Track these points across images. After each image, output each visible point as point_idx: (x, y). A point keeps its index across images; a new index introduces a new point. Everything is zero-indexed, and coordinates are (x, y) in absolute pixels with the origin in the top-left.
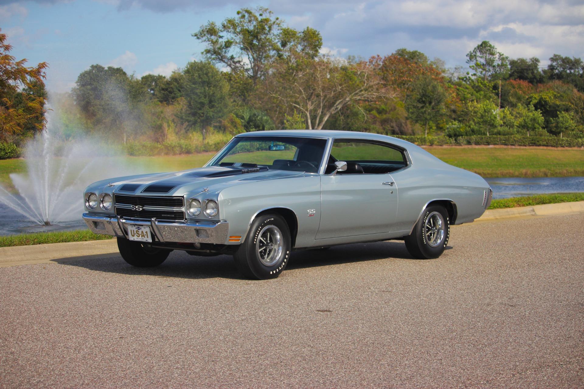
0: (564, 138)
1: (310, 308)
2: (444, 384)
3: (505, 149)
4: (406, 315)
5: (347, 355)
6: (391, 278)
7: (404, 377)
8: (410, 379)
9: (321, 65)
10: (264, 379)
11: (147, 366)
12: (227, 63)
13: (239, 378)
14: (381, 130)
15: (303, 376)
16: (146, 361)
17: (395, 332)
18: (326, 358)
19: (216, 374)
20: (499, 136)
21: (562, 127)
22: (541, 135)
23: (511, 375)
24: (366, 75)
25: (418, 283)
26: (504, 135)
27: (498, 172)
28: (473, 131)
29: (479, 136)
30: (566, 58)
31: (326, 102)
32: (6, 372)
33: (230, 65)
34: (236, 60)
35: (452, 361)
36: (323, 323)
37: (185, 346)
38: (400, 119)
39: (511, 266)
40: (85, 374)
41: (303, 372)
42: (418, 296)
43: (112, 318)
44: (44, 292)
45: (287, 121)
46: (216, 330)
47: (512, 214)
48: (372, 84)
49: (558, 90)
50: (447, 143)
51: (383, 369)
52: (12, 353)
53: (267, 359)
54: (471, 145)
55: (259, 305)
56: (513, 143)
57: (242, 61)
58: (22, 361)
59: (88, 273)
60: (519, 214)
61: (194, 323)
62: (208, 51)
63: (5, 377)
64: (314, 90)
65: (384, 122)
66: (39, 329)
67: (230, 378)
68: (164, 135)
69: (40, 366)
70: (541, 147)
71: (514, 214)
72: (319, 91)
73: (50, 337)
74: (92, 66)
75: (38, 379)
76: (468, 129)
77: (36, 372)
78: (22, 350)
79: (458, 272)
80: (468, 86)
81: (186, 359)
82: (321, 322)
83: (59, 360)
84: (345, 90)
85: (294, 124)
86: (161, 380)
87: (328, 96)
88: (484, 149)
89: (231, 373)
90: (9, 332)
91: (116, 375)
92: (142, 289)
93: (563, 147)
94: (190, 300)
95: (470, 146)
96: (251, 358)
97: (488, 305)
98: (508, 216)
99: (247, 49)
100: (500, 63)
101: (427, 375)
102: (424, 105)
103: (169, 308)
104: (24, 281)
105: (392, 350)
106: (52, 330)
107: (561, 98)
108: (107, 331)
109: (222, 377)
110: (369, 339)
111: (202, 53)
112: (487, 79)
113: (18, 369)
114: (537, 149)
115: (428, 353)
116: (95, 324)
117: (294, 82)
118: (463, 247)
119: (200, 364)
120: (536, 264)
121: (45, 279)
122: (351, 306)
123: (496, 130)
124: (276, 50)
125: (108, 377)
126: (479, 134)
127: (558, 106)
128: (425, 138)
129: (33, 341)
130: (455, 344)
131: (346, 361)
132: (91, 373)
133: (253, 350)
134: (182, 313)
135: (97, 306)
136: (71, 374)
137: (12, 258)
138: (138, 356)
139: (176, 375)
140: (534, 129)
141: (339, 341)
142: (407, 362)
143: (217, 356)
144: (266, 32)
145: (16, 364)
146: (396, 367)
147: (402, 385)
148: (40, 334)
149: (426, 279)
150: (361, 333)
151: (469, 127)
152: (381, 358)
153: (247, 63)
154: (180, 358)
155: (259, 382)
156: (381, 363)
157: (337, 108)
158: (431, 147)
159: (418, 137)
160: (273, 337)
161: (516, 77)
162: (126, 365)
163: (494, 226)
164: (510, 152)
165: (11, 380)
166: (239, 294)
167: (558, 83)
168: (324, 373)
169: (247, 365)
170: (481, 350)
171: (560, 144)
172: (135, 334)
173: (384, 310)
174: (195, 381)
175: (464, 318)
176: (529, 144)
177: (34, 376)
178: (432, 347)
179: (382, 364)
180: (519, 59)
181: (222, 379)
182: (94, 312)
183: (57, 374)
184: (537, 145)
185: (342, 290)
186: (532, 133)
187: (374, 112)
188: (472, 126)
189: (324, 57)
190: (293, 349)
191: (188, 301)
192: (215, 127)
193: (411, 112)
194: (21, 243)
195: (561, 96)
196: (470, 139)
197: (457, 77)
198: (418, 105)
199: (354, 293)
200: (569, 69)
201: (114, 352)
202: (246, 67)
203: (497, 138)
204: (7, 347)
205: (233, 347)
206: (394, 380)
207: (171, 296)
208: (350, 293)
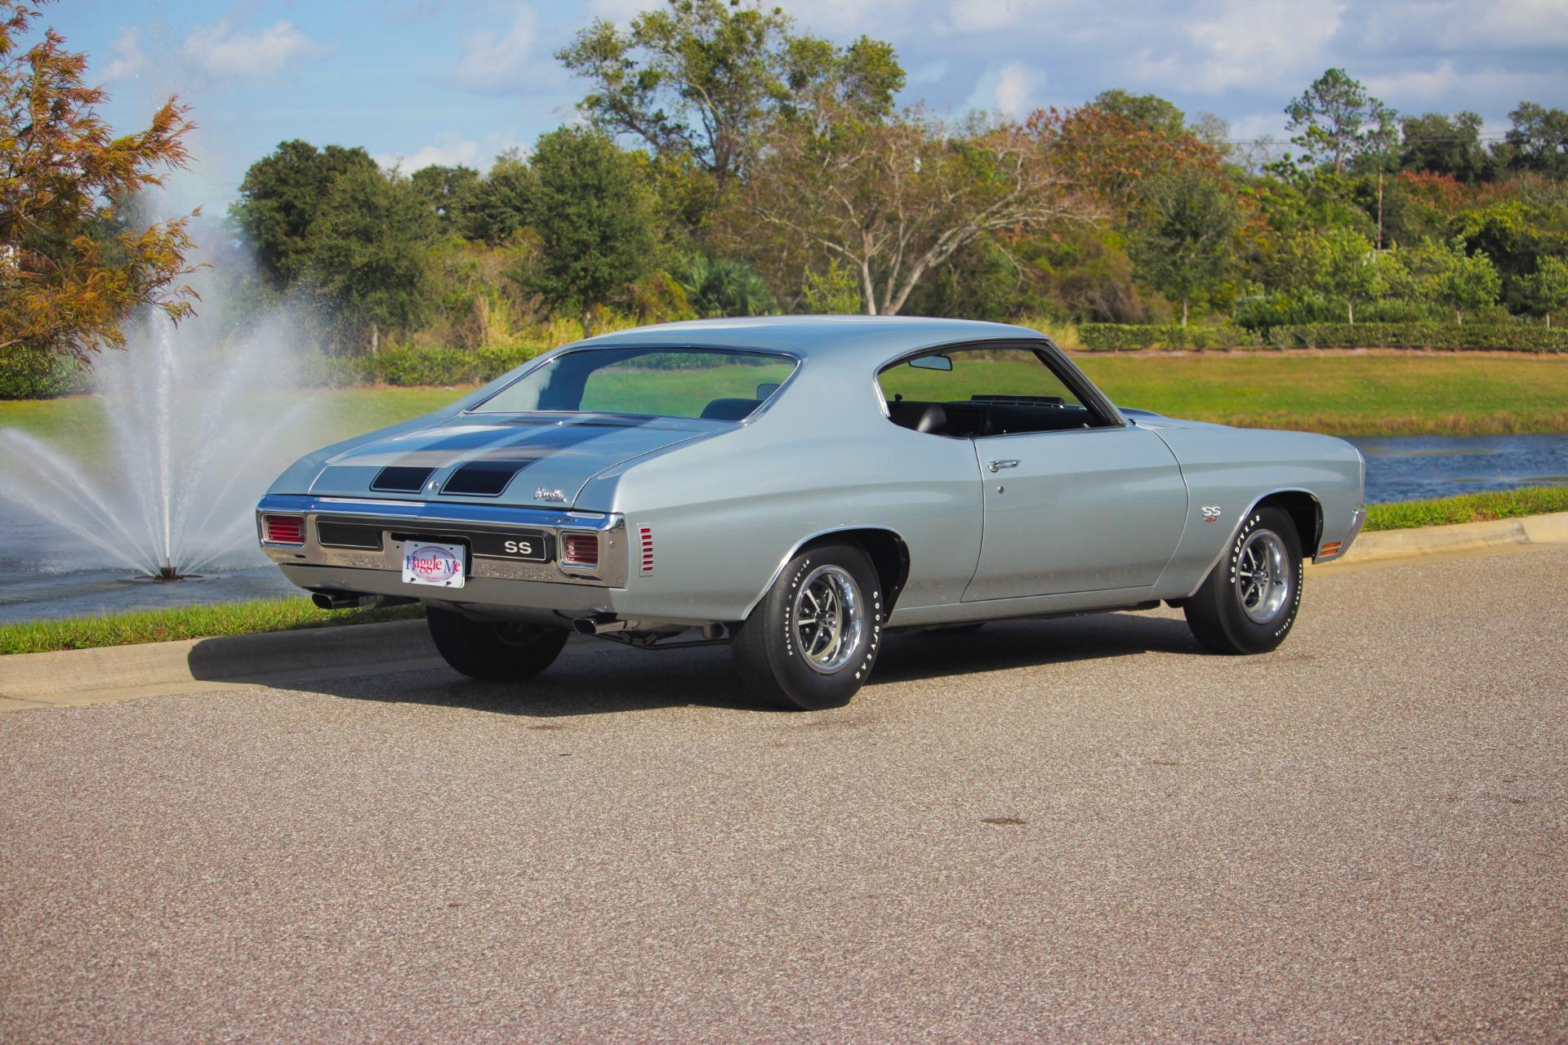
0: (1555, 329)
1: (962, 814)
2: (1375, 1031)
3: (1397, 358)
4: (1232, 831)
5: (1091, 949)
6: (1169, 725)
7: (1259, 1011)
8: (1278, 1017)
9: (899, 137)
10: (871, 1024)
11: (537, 988)
12: (643, 133)
13: (802, 1019)
14: (1063, 311)
15: (979, 1013)
16: (533, 974)
17: (1210, 882)
18: (1033, 960)
19: (736, 1009)
20: (1381, 325)
21: (1550, 300)
22: (1493, 321)
23: (1556, 1004)
24: (1020, 162)
25: (1246, 737)
26: (1394, 320)
27: (1378, 421)
28: (1310, 312)
29: (1327, 324)
30: (1554, 113)
31: (912, 235)
32: (144, 1010)
33: (653, 139)
34: (670, 124)
35: (1383, 964)
36: (1007, 856)
37: (636, 930)
38: (1114, 280)
39: (1491, 686)
40: (368, 1014)
41: (977, 1000)
42: (1255, 776)
43: (419, 849)
44: (220, 775)
45: (811, 287)
46: (713, 880)
47: (1465, 542)
48: (1036, 186)
49: (1534, 198)
50: (1242, 344)
51: (1196, 988)
52: (153, 955)
53: (872, 964)
54: (1306, 347)
55: (820, 805)
56: (1418, 343)
57: (687, 128)
58: (183, 979)
59: (332, 718)
60: (1484, 539)
61: (649, 860)
62: (594, 102)
63: (142, 1025)
64: (882, 203)
65: (1070, 288)
66: (221, 883)
67: (775, 1019)
68: (479, 328)
69: (237, 992)
70: (1495, 354)
71: (1470, 540)
72: (895, 205)
73: (254, 905)
74: (283, 145)
75: (238, 1033)
76: (1295, 305)
77: (229, 1011)
78: (179, 945)
79: (1349, 707)
80: (1292, 191)
81: (644, 966)
82: (1002, 854)
83: (288, 973)
84: (967, 202)
85: (830, 298)
86: (583, 1029)
87: (920, 220)
88: (1340, 358)
89: (777, 1007)
90: (138, 892)
91: (455, 1016)
92: (489, 762)
93: (1553, 352)
94: (628, 793)
95: (1301, 352)
96: (826, 961)
97: (1452, 799)
98: (1454, 547)
99: (699, 94)
100: (1375, 128)
101: (1325, 1007)
102: (1178, 241)
103: (573, 816)
104: (159, 744)
105: (1213, 934)
106: (257, 885)
107: (1541, 219)
108: (410, 888)
109: (754, 1019)
110: (1141, 901)
111: (579, 106)
112: (1342, 171)
113: (177, 1003)
114: (1482, 359)
115: (1312, 941)
116: (372, 865)
117: (827, 184)
118: (1349, 634)
119: (685, 979)
120: (1558, 681)
121: (215, 736)
122: (1076, 805)
123: (1371, 309)
124: (776, 97)
125: (432, 1022)
126: (1327, 320)
127: (1536, 243)
128: (1181, 330)
129: (207, 920)
130: (1383, 914)
131: (1091, 968)
132: (385, 1010)
133: (828, 937)
134: (612, 830)
135: (374, 815)
136: (327, 1015)
137: (118, 678)
138: (509, 959)
139: (624, 1014)
140: (1474, 304)
141: (1060, 908)
142: (1260, 968)
143: (730, 957)
144: (749, 48)
145: (169, 987)
146: (1234, 984)
147: (1258, 1035)
148: (225, 899)
149: (1268, 725)
150: (1116, 883)
151: (1300, 299)
152: (1187, 957)
153: (698, 132)
154: (627, 964)
155: (859, 1033)
156: (1189, 971)
157: (941, 253)
158: (1198, 355)
159: (1164, 329)
160: (877, 898)
161: (1420, 164)
162: (479, 987)
163: (1420, 574)
164: (1410, 368)
165: (161, 1037)
166: (760, 776)
167: (1532, 180)
168: (1036, 1003)
169: (816, 982)
170: (1458, 931)
171: (1545, 345)
172: (489, 893)
173: (1168, 818)
174: (680, 1030)
175: (1394, 839)
176: (1461, 345)
177: (223, 1024)
178: (1320, 924)
179: (1191, 974)
180: (1428, 117)
181: (754, 1023)
182: (367, 833)
183: (288, 1017)
184: (1481, 349)
185: (1043, 761)
186: (1470, 316)
187: (1043, 262)
188: (1306, 298)
189: (907, 116)
190: (938, 934)
191: (622, 796)
192: (618, 306)
193: (1143, 261)
194: (141, 637)
195: (1543, 214)
196: (1303, 332)
197: (1259, 166)
198: (1162, 243)
199: (1076, 769)
200: (1562, 143)
201: (438, 947)
202: (696, 143)
203: (1377, 329)
204: (137, 936)
205: (768, 930)
206: (1233, 1022)
207: (574, 782)
208: (1065, 769)
